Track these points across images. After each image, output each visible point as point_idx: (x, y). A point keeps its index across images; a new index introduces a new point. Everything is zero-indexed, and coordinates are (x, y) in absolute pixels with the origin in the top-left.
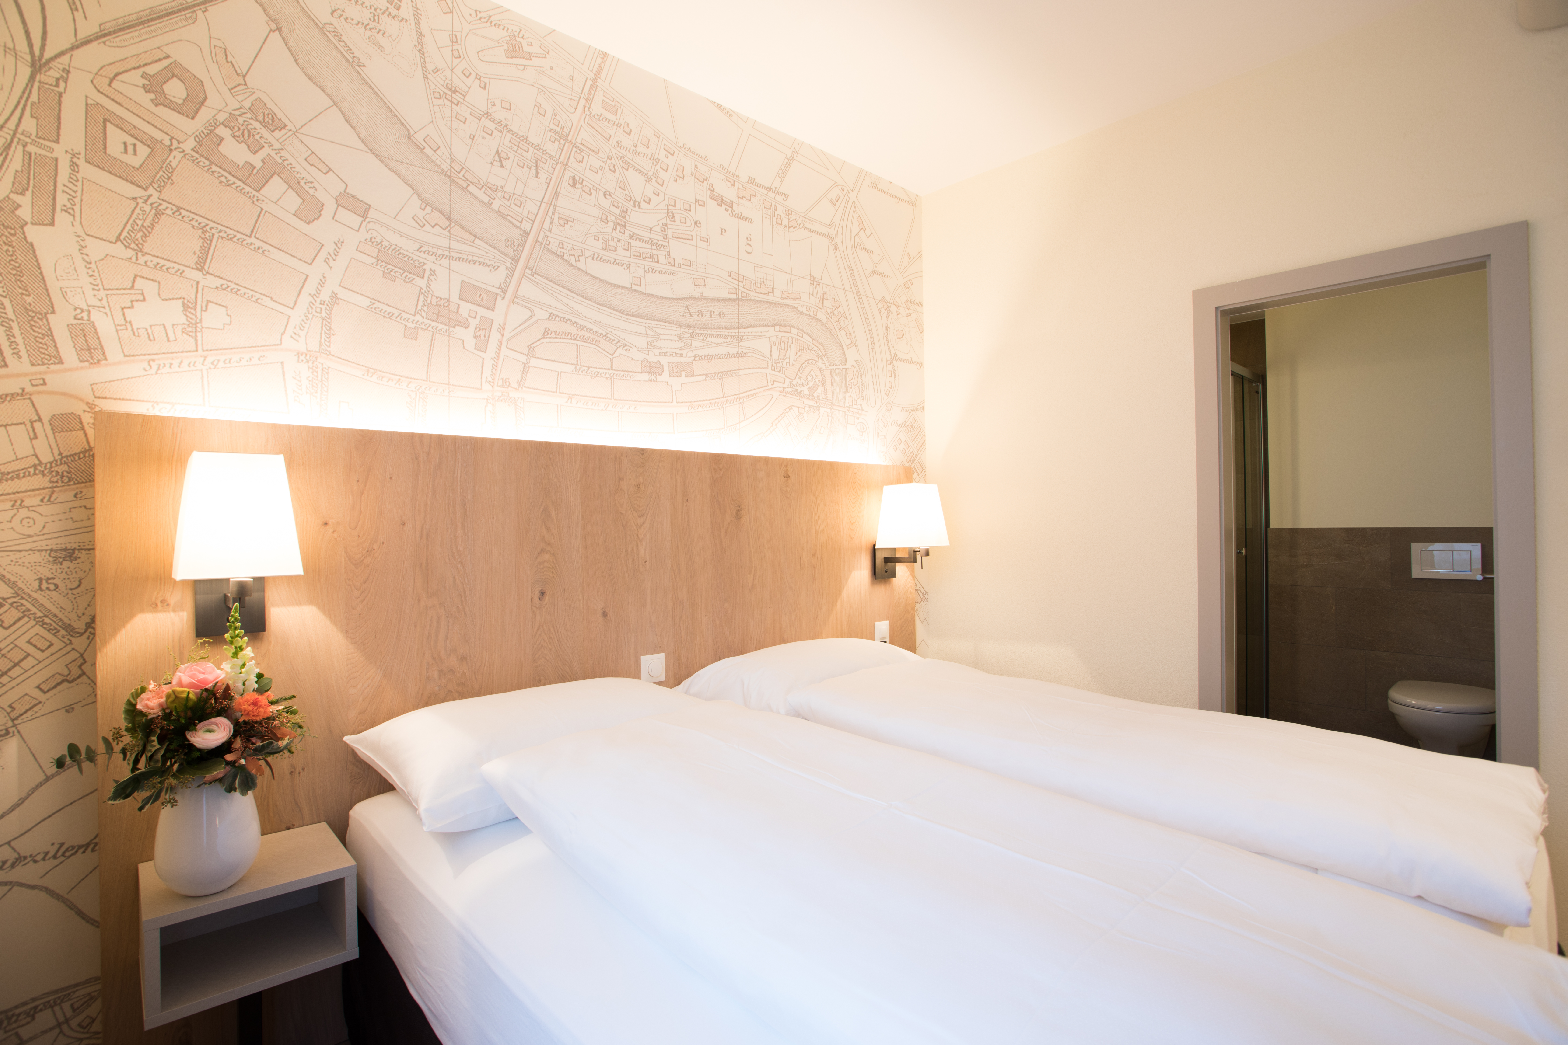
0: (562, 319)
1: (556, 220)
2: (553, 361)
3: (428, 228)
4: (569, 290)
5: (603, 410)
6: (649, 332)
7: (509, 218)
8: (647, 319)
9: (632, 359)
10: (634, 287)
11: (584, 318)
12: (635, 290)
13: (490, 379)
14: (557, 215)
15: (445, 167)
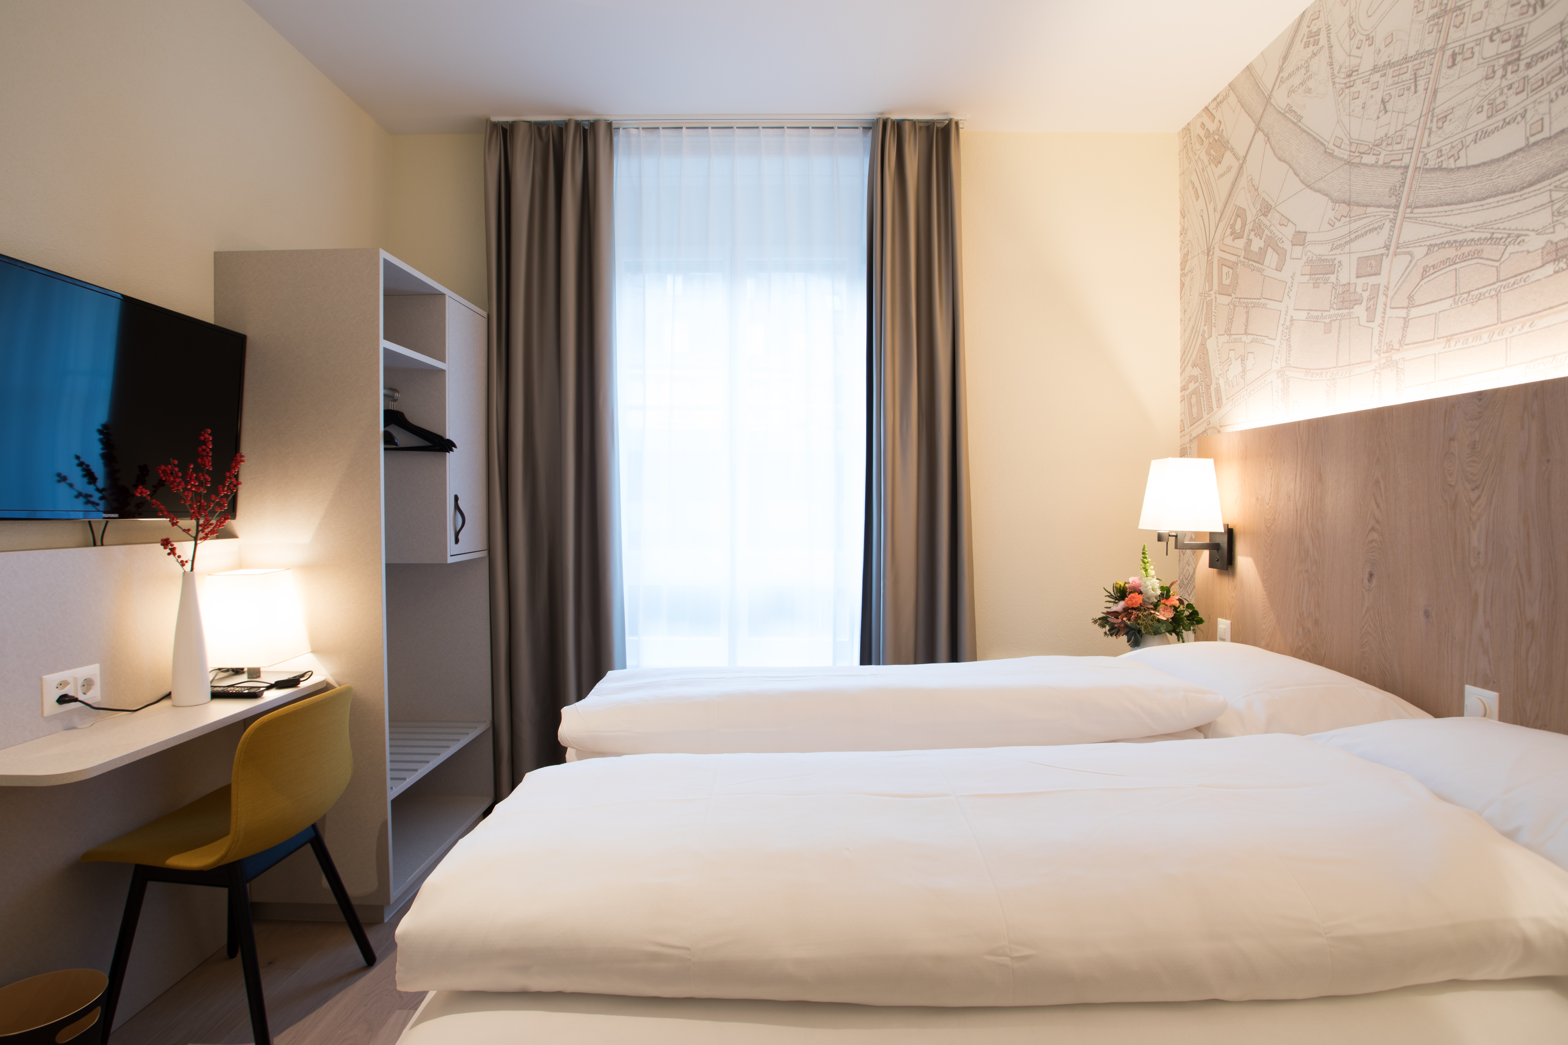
0: (1442, 246)
1: (1434, 129)
2: (1431, 303)
3: (1338, 224)
4: (1448, 204)
5: (1486, 343)
6: (1556, 195)
7: (1393, 164)
8: (1554, 176)
9: (1528, 252)
10: (1532, 140)
11: (1464, 230)
12: (1536, 144)
13: (1377, 348)
14: (1435, 119)
15: (1346, 157)
